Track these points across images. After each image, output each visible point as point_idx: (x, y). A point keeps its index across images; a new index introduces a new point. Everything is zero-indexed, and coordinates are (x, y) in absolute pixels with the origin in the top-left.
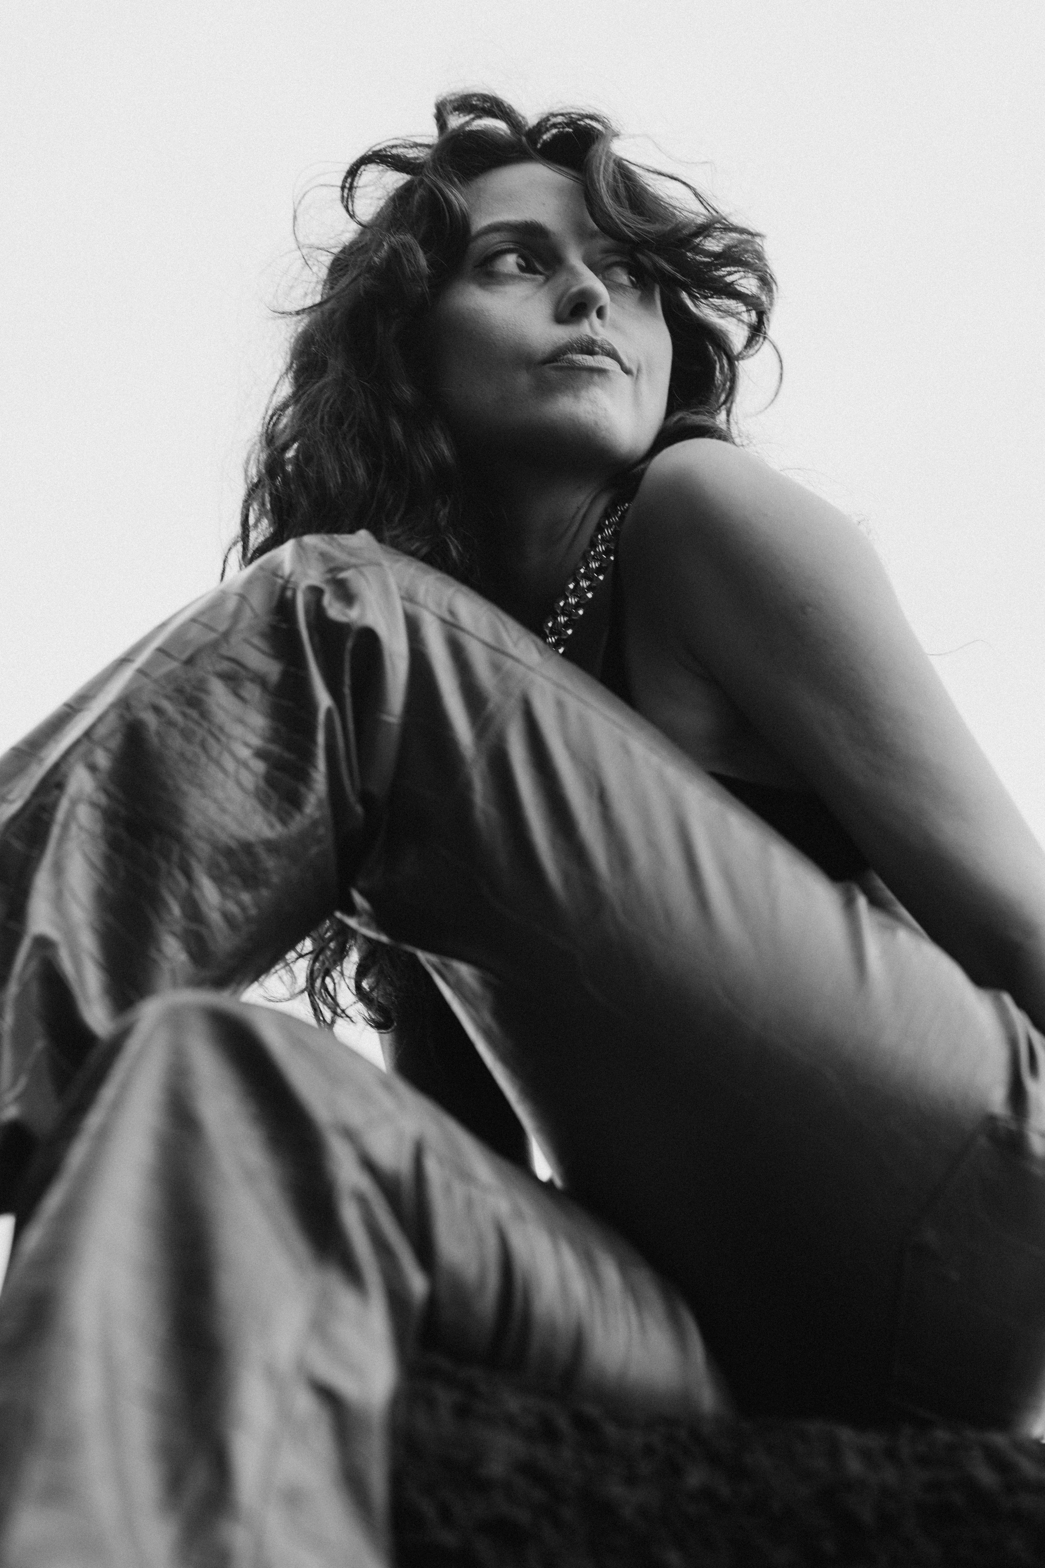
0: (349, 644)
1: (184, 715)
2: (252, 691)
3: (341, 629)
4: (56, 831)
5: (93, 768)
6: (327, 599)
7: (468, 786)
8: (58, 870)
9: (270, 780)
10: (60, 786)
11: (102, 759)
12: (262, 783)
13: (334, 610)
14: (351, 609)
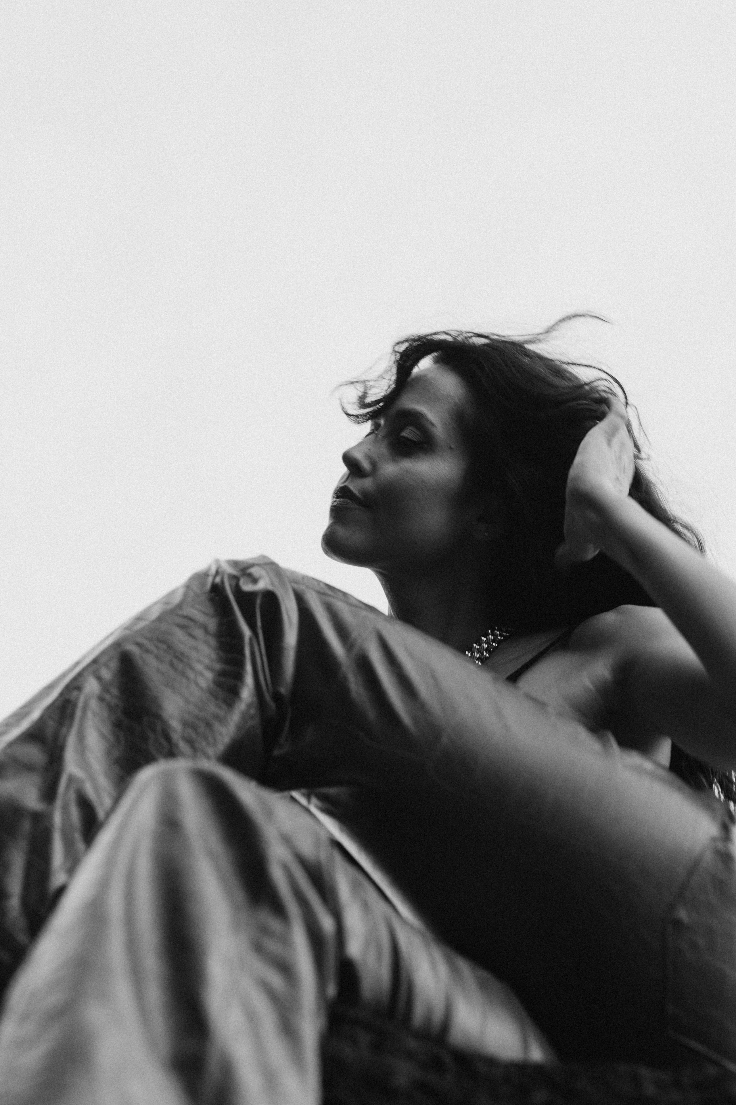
0: (258, 602)
1: (157, 648)
2: (199, 633)
3: (252, 595)
4: (78, 713)
5: (99, 678)
6: (242, 583)
7: (345, 679)
8: (81, 737)
9: (218, 684)
10: (79, 688)
11: (107, 674)
12: (212, 686)
13: (247, 587)
14: (256, 584)
